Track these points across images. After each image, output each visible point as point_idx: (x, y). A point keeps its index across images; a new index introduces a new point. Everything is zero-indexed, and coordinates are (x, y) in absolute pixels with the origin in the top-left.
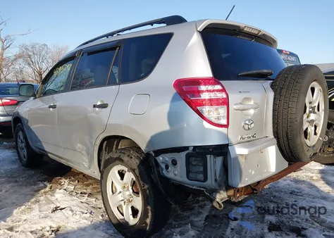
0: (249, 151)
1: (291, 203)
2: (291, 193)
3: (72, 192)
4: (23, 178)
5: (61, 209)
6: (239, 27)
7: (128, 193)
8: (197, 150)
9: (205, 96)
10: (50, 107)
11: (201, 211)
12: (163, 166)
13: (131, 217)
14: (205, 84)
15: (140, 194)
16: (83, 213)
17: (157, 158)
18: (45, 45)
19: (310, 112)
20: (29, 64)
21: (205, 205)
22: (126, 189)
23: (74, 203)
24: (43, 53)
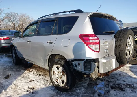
0: (106, 61)
1: (119, 79)
2: (119, 75)
3: (36, 74)
4: (15, 69)
5: (33, 81)
6: (103, 14)
7: (60, 75)
8: (88, 60)
9: (91, 41)
10: (28, 42)
11: (86, 81)
12: (75, 66)
13: (61, 84)
14: (91, 37)
15: (65, 76)
16: (42, 82)
17: (72, 63)
18: (16, 13)
19: (128, 46)
20: (10, 21)
21: (87, 79)
22: (59, 74)
23: (38, 78)
24: (16, 16)
